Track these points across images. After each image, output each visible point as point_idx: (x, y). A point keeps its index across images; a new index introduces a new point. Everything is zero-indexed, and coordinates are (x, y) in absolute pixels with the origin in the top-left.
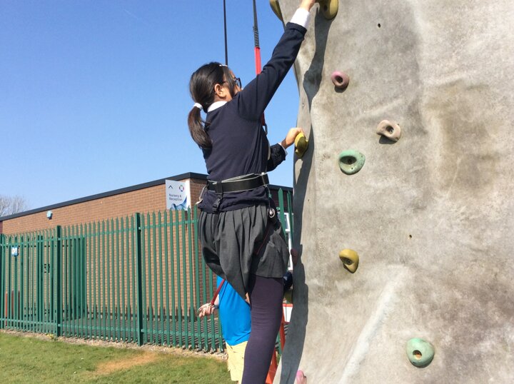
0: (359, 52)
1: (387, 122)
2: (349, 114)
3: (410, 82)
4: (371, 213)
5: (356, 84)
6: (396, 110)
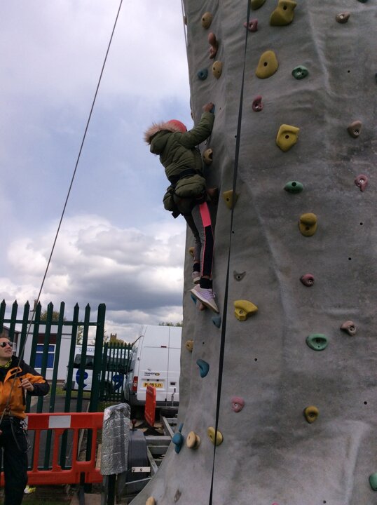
0: (327, 267)
1: (351, 323)
3: (367, 302)
4: (332, 381)
5: (321, 287)
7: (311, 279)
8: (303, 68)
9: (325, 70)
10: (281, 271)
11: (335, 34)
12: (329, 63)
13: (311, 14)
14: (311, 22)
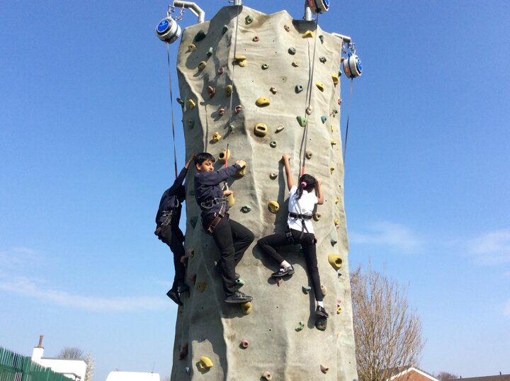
0: (257, 335)
1: (268, 373)
2: (246, 361)
5: (252, 349)
6: (271, 368)
7: (246, 344)
8: (249, 207)
9: (261, 208)
10: (229, 338)
11: (268, 186)
12: (264, 204)
13: (254, 172)
14: (254, 178)
